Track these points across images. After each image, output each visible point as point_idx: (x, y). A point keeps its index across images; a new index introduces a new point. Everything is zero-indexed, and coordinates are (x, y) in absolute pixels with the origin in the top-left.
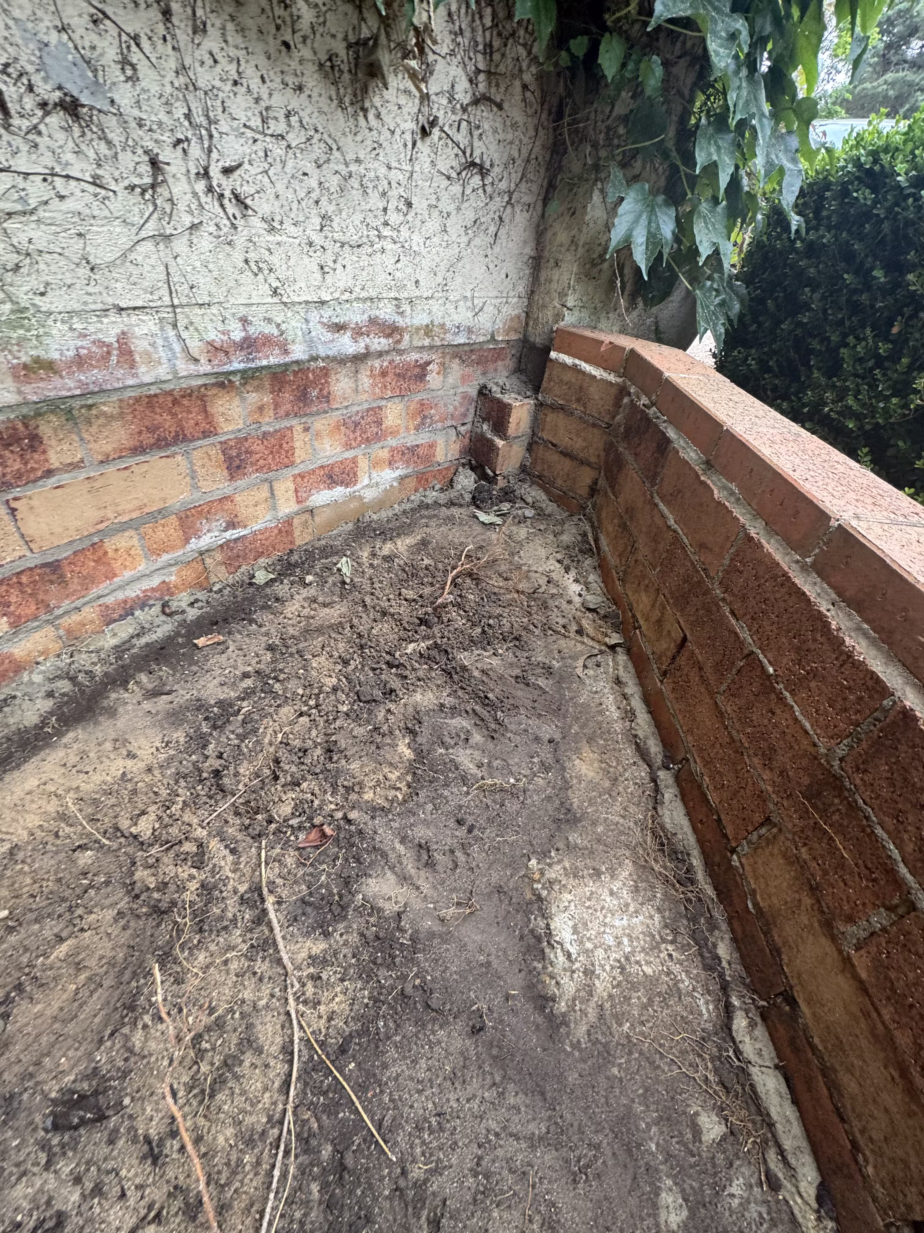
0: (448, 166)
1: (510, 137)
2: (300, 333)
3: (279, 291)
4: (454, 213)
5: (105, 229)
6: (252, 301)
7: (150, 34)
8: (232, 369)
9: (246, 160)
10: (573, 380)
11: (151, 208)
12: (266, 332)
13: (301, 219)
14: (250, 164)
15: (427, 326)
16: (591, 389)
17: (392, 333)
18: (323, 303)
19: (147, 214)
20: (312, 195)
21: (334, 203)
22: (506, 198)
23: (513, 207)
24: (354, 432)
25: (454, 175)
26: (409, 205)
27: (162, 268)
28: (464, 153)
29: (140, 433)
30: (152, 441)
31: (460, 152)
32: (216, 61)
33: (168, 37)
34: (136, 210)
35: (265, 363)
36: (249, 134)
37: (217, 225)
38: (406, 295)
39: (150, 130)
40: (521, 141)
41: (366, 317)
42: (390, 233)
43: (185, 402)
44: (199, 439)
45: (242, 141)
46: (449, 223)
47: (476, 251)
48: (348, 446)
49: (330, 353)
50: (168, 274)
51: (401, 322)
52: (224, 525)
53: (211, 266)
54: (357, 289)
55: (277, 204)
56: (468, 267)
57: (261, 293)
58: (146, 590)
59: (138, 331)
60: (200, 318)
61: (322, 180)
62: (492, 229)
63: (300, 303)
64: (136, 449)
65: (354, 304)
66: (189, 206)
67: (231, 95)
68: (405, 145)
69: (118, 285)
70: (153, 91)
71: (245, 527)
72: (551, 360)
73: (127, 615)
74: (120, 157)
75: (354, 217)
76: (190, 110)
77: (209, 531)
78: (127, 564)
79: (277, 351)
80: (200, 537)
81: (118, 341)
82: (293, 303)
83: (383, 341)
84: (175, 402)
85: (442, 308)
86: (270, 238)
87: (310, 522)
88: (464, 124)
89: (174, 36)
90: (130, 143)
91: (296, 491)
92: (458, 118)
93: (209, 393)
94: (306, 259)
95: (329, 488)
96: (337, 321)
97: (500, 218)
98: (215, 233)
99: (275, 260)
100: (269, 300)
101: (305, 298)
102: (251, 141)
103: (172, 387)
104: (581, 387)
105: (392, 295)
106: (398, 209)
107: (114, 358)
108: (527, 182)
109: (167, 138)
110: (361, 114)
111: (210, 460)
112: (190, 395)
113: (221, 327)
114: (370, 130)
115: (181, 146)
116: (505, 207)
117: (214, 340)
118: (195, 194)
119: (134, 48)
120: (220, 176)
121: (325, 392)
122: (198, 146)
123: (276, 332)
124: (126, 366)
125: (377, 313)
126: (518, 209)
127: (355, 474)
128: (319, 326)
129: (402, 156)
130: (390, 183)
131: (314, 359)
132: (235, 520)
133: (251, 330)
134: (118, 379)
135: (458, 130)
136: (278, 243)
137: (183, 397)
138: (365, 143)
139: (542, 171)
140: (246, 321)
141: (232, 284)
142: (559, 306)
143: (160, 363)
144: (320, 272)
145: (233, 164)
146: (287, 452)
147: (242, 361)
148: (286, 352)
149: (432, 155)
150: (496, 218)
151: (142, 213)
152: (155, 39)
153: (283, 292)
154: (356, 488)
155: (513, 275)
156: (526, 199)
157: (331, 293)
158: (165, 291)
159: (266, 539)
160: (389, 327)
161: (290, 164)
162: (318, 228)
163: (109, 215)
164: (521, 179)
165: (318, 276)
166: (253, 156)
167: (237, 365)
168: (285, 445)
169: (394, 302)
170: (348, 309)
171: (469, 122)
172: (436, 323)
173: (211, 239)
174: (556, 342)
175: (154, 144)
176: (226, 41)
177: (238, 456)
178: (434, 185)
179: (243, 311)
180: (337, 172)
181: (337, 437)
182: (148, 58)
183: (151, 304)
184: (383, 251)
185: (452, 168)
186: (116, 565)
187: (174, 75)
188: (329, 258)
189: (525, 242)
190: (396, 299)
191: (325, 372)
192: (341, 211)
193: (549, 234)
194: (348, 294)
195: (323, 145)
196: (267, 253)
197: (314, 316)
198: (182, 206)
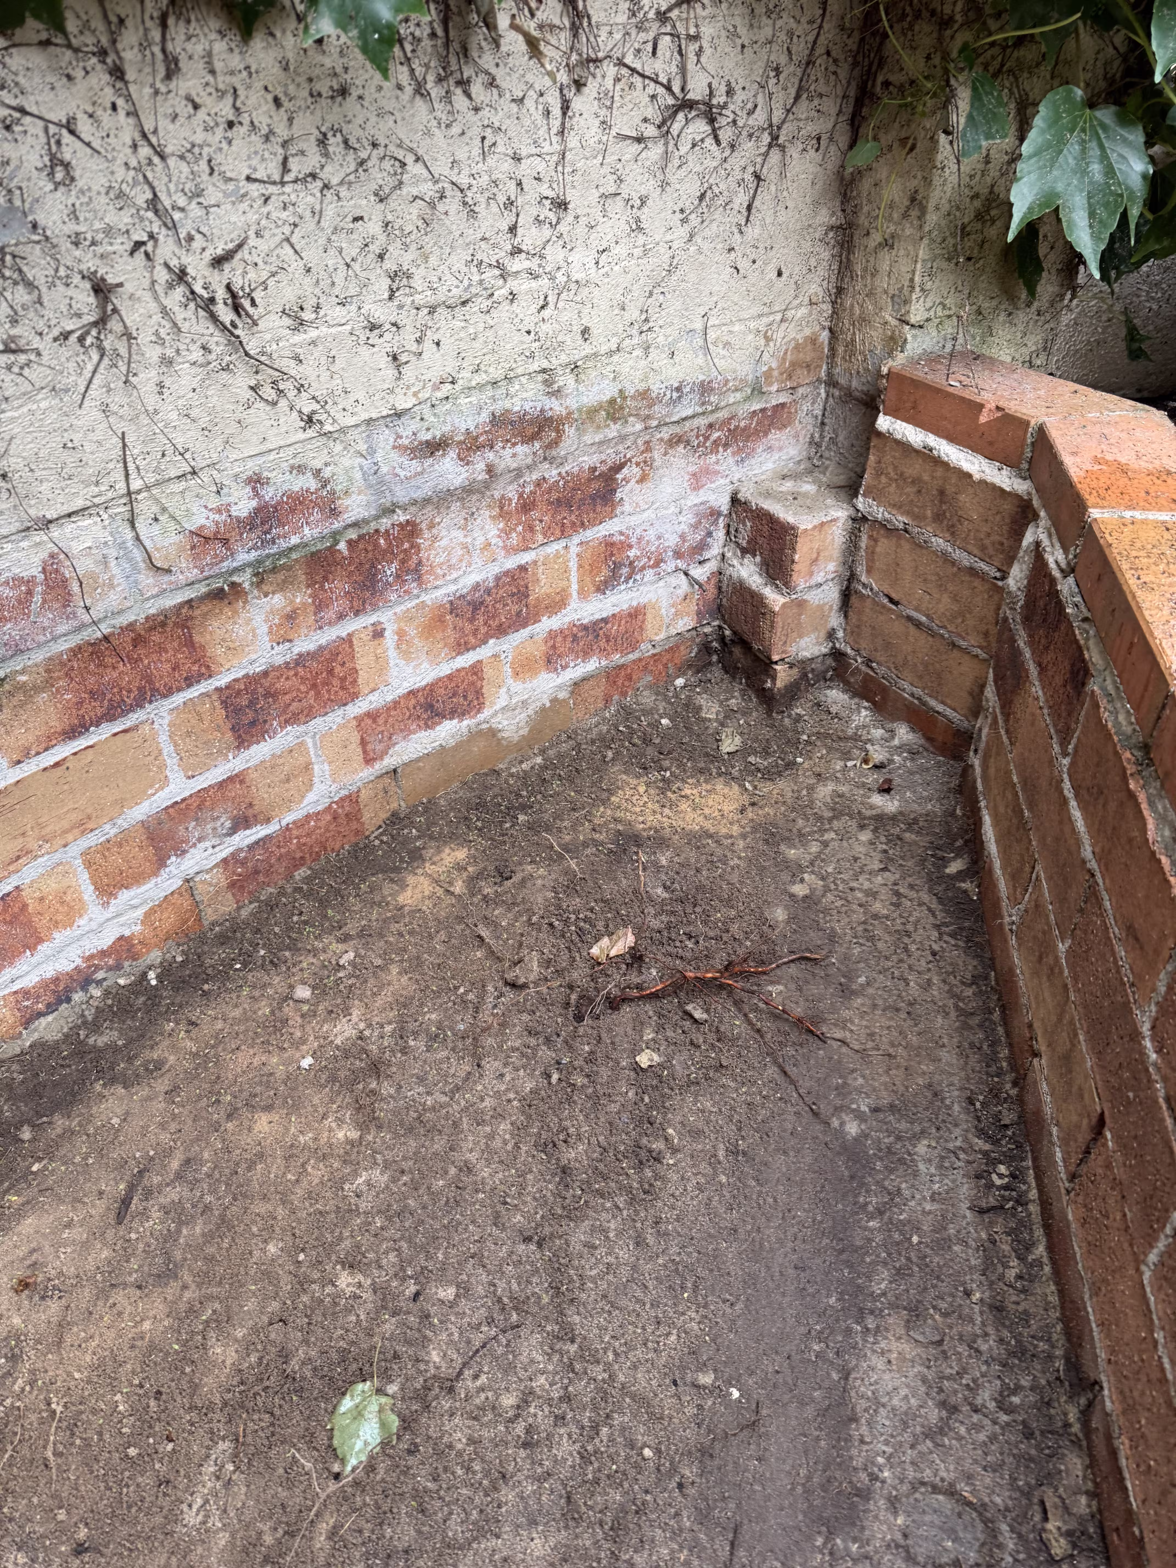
0: (637, 120)
1: (768, 32)
2: (358, 475)
3: (316, 417)
4: (655, 194)
5: (25, 409)
6: (269, 445)
7: (90, 110)
8: (235, 564)
9: (251, 234)
10: (926, 478)
11: (95, 357)
12: (296, 489)
13: (353, 291)
14: (258, 234)
15: (612, 402)
16: (962, 497)
17: (541, 429)
18: (398, 415)
19: (90, 367)
20: (371, 247)
21: (413, 247)
22: (766, 138)
23: (783, 148)
24: (472, 620)
25: (650, 131)
26: (561, 205)
27: (116, 440)
28: (668, 88)
29: (80, 704)
30: (99, 711)
31: (661, 90)
32: (196, 107)
33: (120, 102)
34: (72, 365)
35: (295, 540)
36: (255, 189)
37: (204, 348)
38: (564, 358)
39: (93, 243)
40: (791, 34)
41: (485, 417)
42: (527, 264)
43: (156, 637)
44: (179, 690)
45: (244, 206)
46: (645, 214)
47: (706, 246)
48: (462, 647)
49: (418, 495)
50: (124, 446)
51: (556, 407)
52: (228, 824)
53: (194, 413)
54: (466, 374)
55: (308, 281)
56: (692, 277)
57: (283, 429)
58: (92, 956)
59: (75, 548)
60: (178, 497)
61: (390, 218)
62: (741, 199)
63: (357, 426)
64: (73, 730)
65: (463, 401)
66: (157, 333)
67: (224, 145)
68: (547, 113)
69: (45, 487)
70: (95, 188)
71: (268, 821)
72: (879, 434)
73: (59, 1002)
74: (45, 300)
75: (453, 258)
76: (155, 195)
77: (200, 840)
78: (59, 917)
79: (316, 515)
80: (184, 852)
81: (44, 571)
82: (343, 430)
83: (521, 449)
84: (138, 640)
85: (643, 363)
86: (298, 338)
87: (393, 789)
88: (665, 42)
89: (129, 98)
90: (62, 272)
91: (363, 743)
92: (651, 35)
93: (197, 612)
94: (364, 351)
95: (428, 727)
96: (428, 436)
97: (758, 177)
98: (201, 360)
99: (307, 371)
100: (301, 436)
101: (365, 416)
102: (260, 202)
103: (133, 618)
104: (942, 492)
105: (535, 367)
106: (538, 221)
107: (37, 599)
108: (810, 99)
109: (121, 245)
110: (459, 91)
111: (201, 720)
112: (163, 624)
113: (214, 502)
114: (477, 110)
115: (142, 249)
116: (766, 155)
117: (202, 527)
118: (165, 312)
119: (67, 138)
120: (207, 271)
121: (412, 563)
122: (171, 240)
123: (312, 484)
124: (56, 605)
125: (507, 404)
126: (794, 151)
127: (479, 694)
128: (394, 455)
129: (542, 132)
130: (519, 184)
131: (389, 511)
132: (250, 812)
133: (269, 494)
134: (44, 629)
135: (654, 53)
136: (313, 343)
137: (152, 629)
138: (469, 134)
139: (843, 73)
140: (258, 481)
141: (233, 428)
142: (894, 322)
143: (112, 586)
144: (392, 366)
145: (231, 246)
146: (343, 679)
147: (255, 548)
148: (334, 513)
149: (603, 112)
150: (748, 177)
151: (80, 367)
152: (99, 112)
153: (323, 417)
154: (481, 717)
155: (794, 269)
156: (811, 129)
157: (415, 394)
158: (119, 475)
159: (308, 835)
160: (531, 422)
161: (330, 211)
162: (386, 295)
163: (30, 388)
164: (797, 98)
165: (390, 372)
166: (263, 222)
167: (244, 557)
168: (338, 669)
169: (540, 378)
170: (448, 412)
171: (675, 36)
172: (631, 391)
173: (195, 370)
174: (889, 397)
175: (98, 262)
176: (212, 72)
177: (252, 703)
178: (610, 159)
179: (251, 467)
180: (416, 198)
181: (439, 636)
182: (88, 144)
183: (97, 501)
184: (513, 296)
185: (645, 120)
186: (41, 923)
187: (129, 151)
188: (408, 337)
189: (816, 203)
190: (544, 371)
191: (411, 530)
192: (426, 258)
193: (866, 185)
194: (449, 386)
195: (387, 164)
196: (292, 363)
197: (385, 438)
198: (145, 338)
